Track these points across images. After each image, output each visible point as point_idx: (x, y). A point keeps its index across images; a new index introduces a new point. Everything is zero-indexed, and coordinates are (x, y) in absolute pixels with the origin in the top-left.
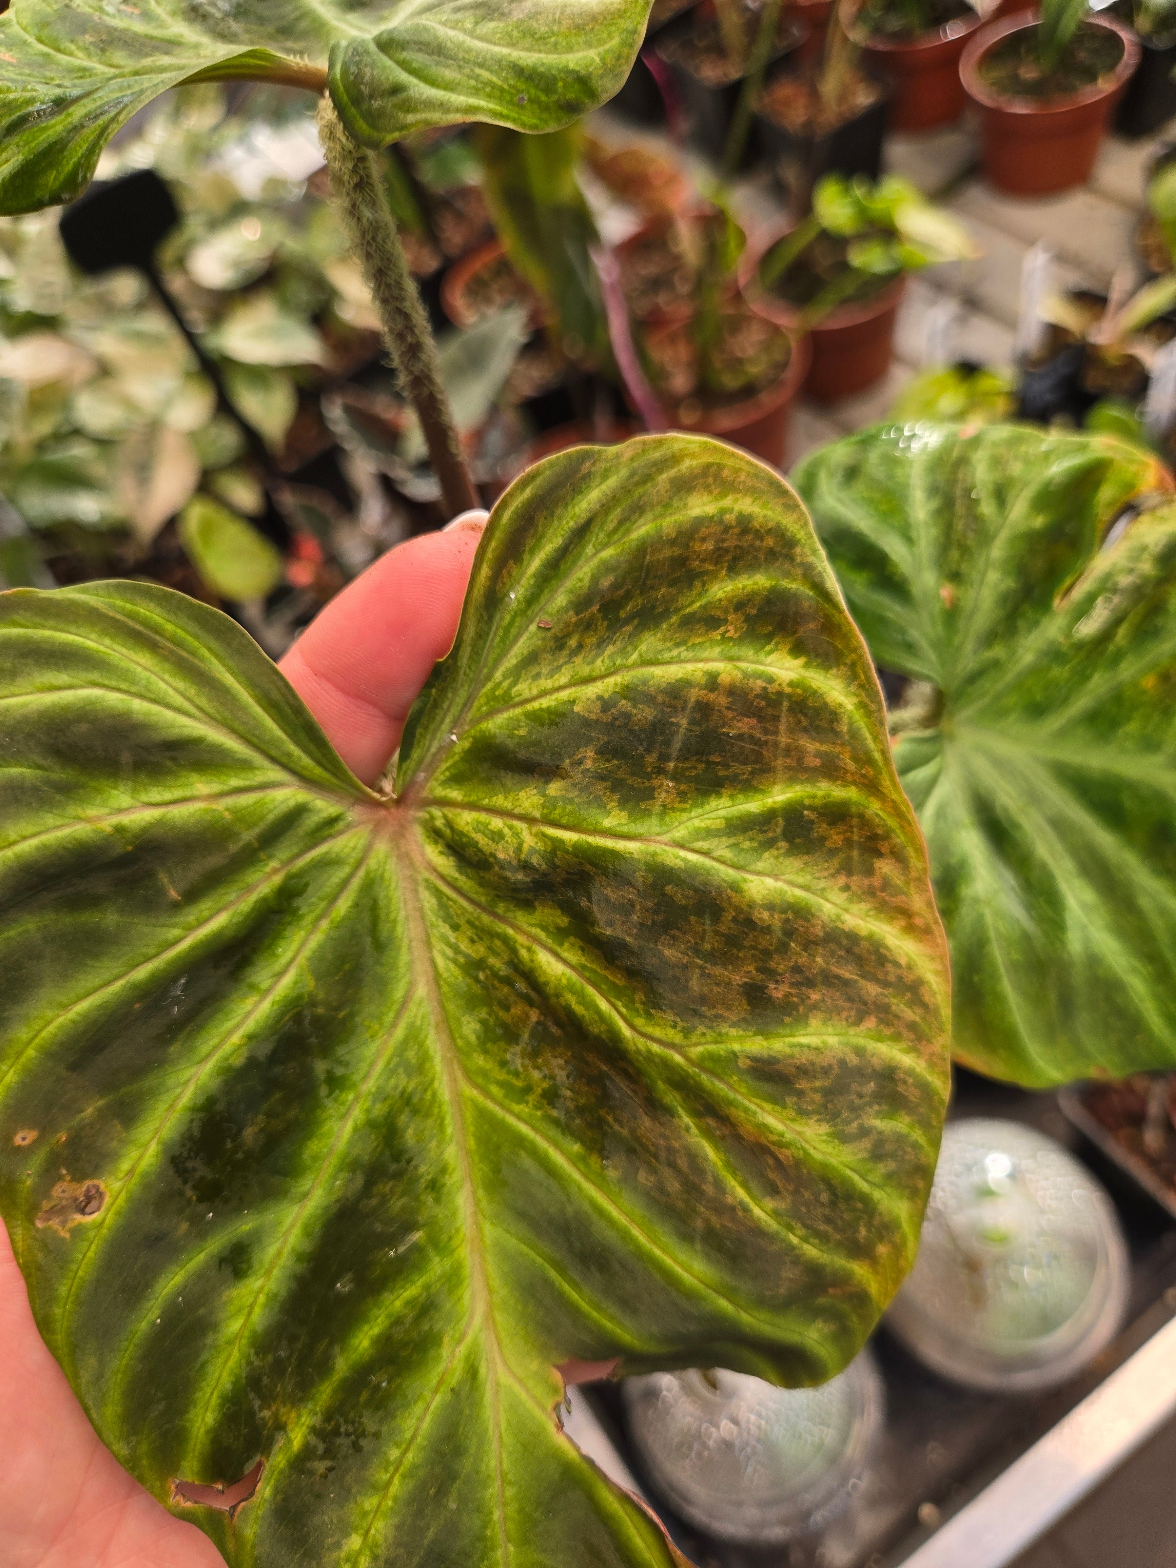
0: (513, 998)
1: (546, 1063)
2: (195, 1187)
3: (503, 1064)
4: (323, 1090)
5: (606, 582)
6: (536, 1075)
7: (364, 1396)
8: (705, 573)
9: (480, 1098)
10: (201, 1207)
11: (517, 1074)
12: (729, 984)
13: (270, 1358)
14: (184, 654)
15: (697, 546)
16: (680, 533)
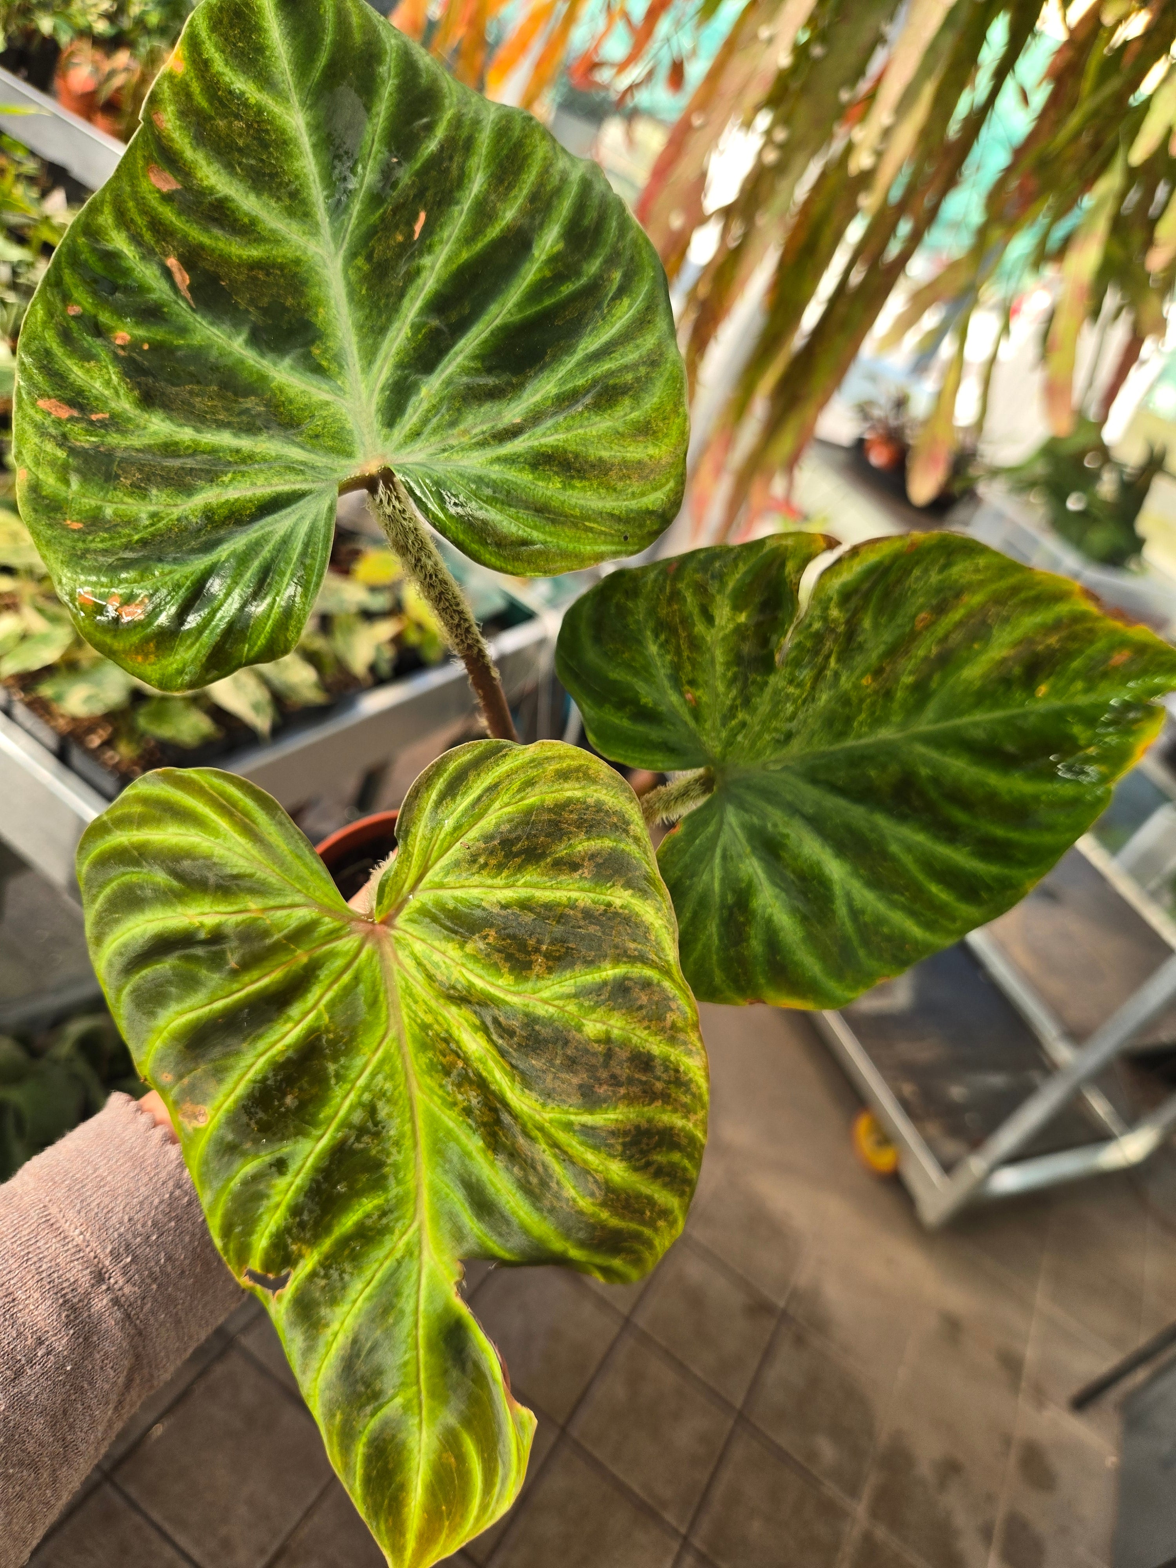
0: (448, 1051)
1: (466, 1092)
2: (257, 1123)
3: (441, 1086)
4: (333, 1081)
5: (505, 827)
6: (460, 1097)
7: (346, 1252)
8: (571, 833)
9: (427, 1101)
10: (259, 1135)
11: (448, 1094)
12: (570, 1084)
13: (298, 1219)
14: (247, 821)
15: (566, 815)
16: (556, 805)
